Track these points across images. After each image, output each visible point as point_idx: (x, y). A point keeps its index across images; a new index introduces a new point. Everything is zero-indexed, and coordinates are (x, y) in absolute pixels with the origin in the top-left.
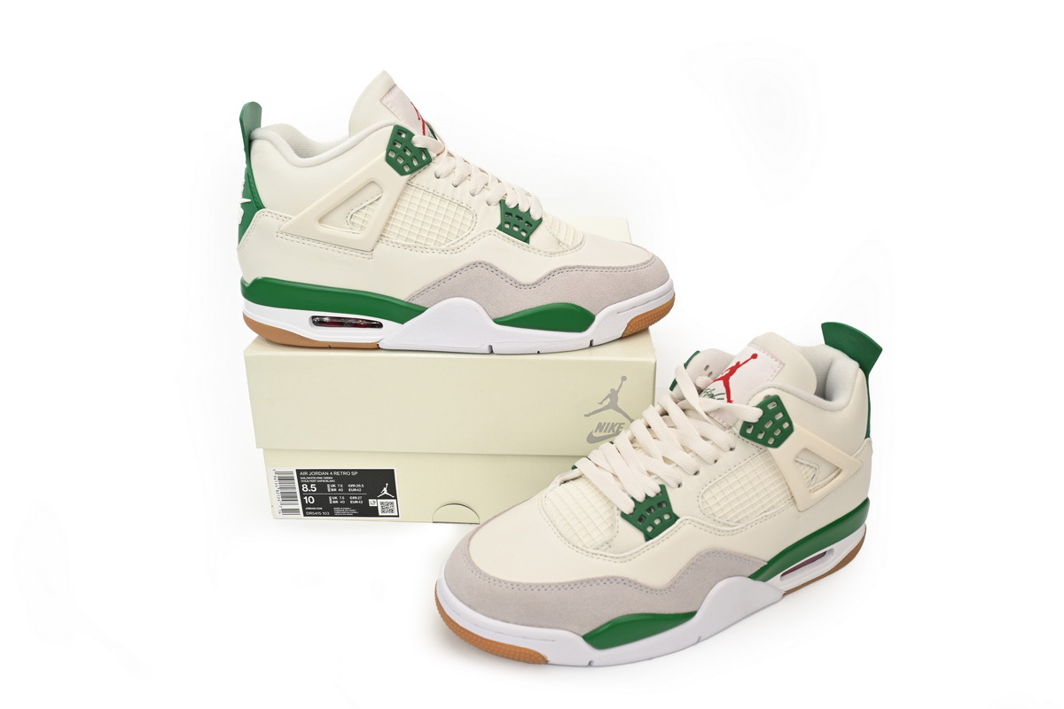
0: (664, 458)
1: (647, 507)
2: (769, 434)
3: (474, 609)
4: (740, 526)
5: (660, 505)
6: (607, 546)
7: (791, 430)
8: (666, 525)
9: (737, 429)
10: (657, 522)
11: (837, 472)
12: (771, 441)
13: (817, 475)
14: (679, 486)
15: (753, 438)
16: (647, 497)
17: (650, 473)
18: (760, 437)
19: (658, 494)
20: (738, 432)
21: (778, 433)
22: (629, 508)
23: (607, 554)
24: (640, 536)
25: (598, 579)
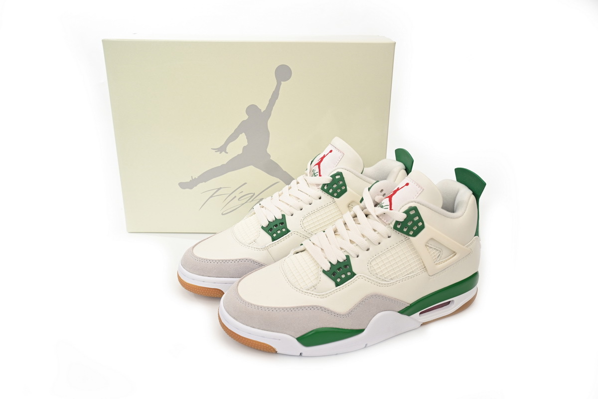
0: (350, 240)
1: (338, 267)
2: (410, 228)
3: (236, 320)
4: (392, 281)
5: (346, 266)
6: (313, 288)
7: (423, 227)
8: (348, 278)
9: (392, 226)
10: (343, 276)
11: (454, 254)
12: (411, 233)
13: (441, 255)
14: (358, 257)
15: (401, 230)
16: (338, 262)
17: (341, 249)
18: (405, 230)
19: (345, 261)
20: (392, 227)
21: (415, 228)
22: (327, 267)
23: (313, 293)
24: (333, 284)
25: (307, 306)
